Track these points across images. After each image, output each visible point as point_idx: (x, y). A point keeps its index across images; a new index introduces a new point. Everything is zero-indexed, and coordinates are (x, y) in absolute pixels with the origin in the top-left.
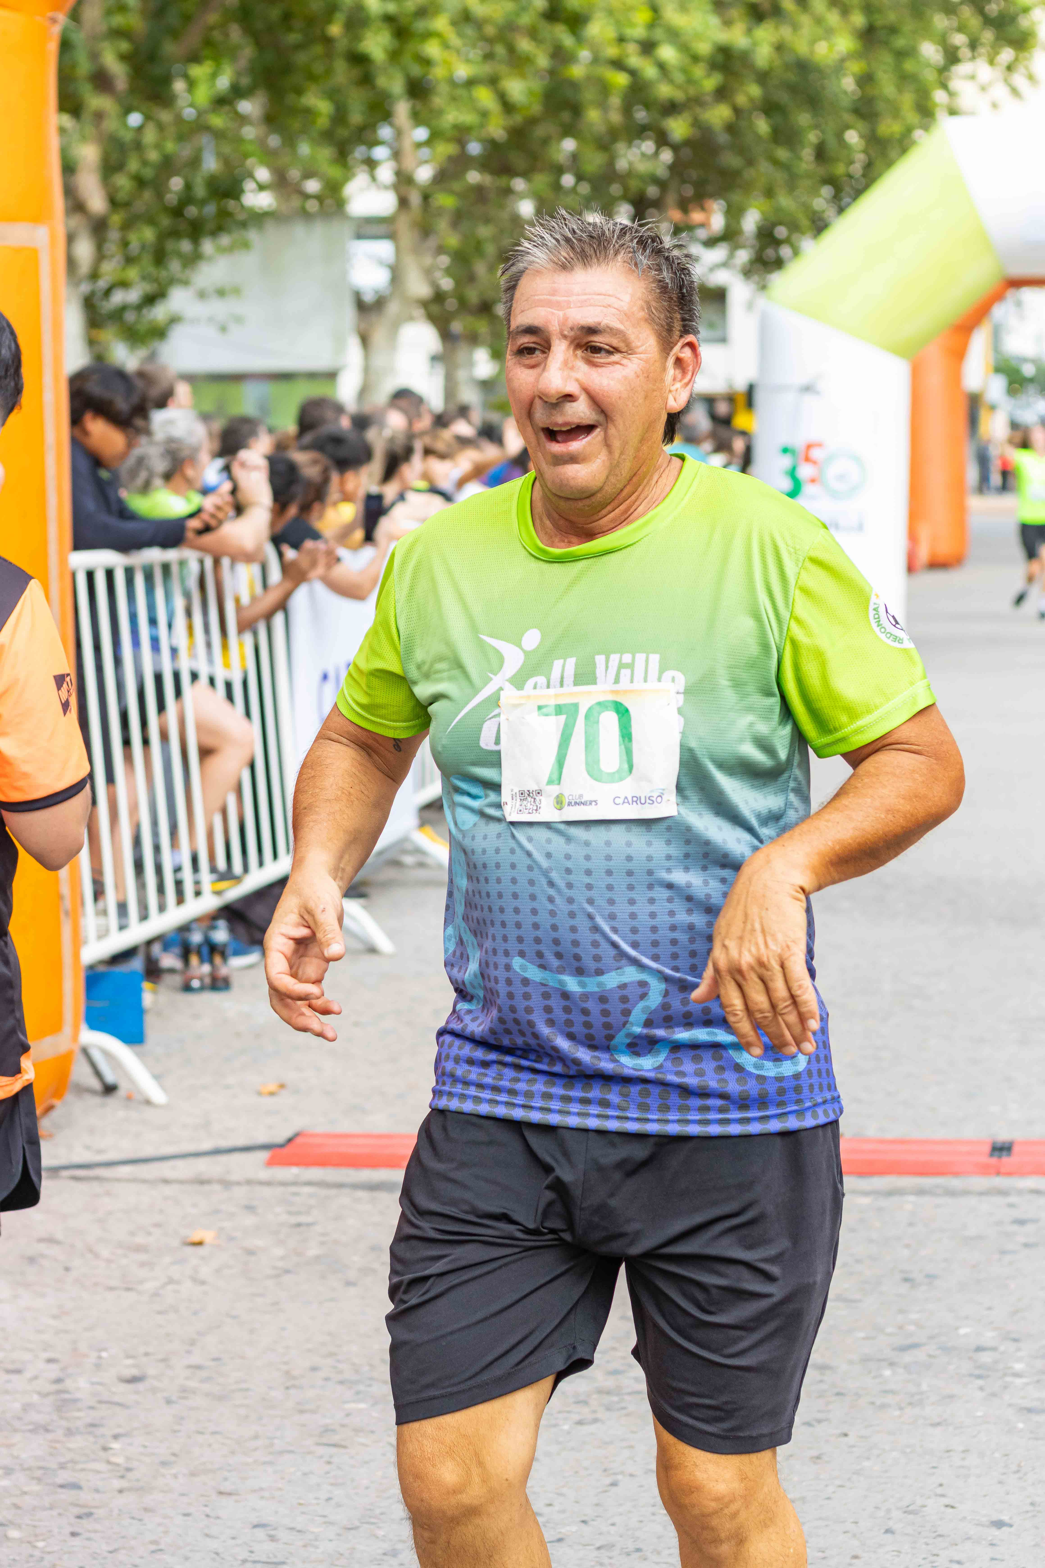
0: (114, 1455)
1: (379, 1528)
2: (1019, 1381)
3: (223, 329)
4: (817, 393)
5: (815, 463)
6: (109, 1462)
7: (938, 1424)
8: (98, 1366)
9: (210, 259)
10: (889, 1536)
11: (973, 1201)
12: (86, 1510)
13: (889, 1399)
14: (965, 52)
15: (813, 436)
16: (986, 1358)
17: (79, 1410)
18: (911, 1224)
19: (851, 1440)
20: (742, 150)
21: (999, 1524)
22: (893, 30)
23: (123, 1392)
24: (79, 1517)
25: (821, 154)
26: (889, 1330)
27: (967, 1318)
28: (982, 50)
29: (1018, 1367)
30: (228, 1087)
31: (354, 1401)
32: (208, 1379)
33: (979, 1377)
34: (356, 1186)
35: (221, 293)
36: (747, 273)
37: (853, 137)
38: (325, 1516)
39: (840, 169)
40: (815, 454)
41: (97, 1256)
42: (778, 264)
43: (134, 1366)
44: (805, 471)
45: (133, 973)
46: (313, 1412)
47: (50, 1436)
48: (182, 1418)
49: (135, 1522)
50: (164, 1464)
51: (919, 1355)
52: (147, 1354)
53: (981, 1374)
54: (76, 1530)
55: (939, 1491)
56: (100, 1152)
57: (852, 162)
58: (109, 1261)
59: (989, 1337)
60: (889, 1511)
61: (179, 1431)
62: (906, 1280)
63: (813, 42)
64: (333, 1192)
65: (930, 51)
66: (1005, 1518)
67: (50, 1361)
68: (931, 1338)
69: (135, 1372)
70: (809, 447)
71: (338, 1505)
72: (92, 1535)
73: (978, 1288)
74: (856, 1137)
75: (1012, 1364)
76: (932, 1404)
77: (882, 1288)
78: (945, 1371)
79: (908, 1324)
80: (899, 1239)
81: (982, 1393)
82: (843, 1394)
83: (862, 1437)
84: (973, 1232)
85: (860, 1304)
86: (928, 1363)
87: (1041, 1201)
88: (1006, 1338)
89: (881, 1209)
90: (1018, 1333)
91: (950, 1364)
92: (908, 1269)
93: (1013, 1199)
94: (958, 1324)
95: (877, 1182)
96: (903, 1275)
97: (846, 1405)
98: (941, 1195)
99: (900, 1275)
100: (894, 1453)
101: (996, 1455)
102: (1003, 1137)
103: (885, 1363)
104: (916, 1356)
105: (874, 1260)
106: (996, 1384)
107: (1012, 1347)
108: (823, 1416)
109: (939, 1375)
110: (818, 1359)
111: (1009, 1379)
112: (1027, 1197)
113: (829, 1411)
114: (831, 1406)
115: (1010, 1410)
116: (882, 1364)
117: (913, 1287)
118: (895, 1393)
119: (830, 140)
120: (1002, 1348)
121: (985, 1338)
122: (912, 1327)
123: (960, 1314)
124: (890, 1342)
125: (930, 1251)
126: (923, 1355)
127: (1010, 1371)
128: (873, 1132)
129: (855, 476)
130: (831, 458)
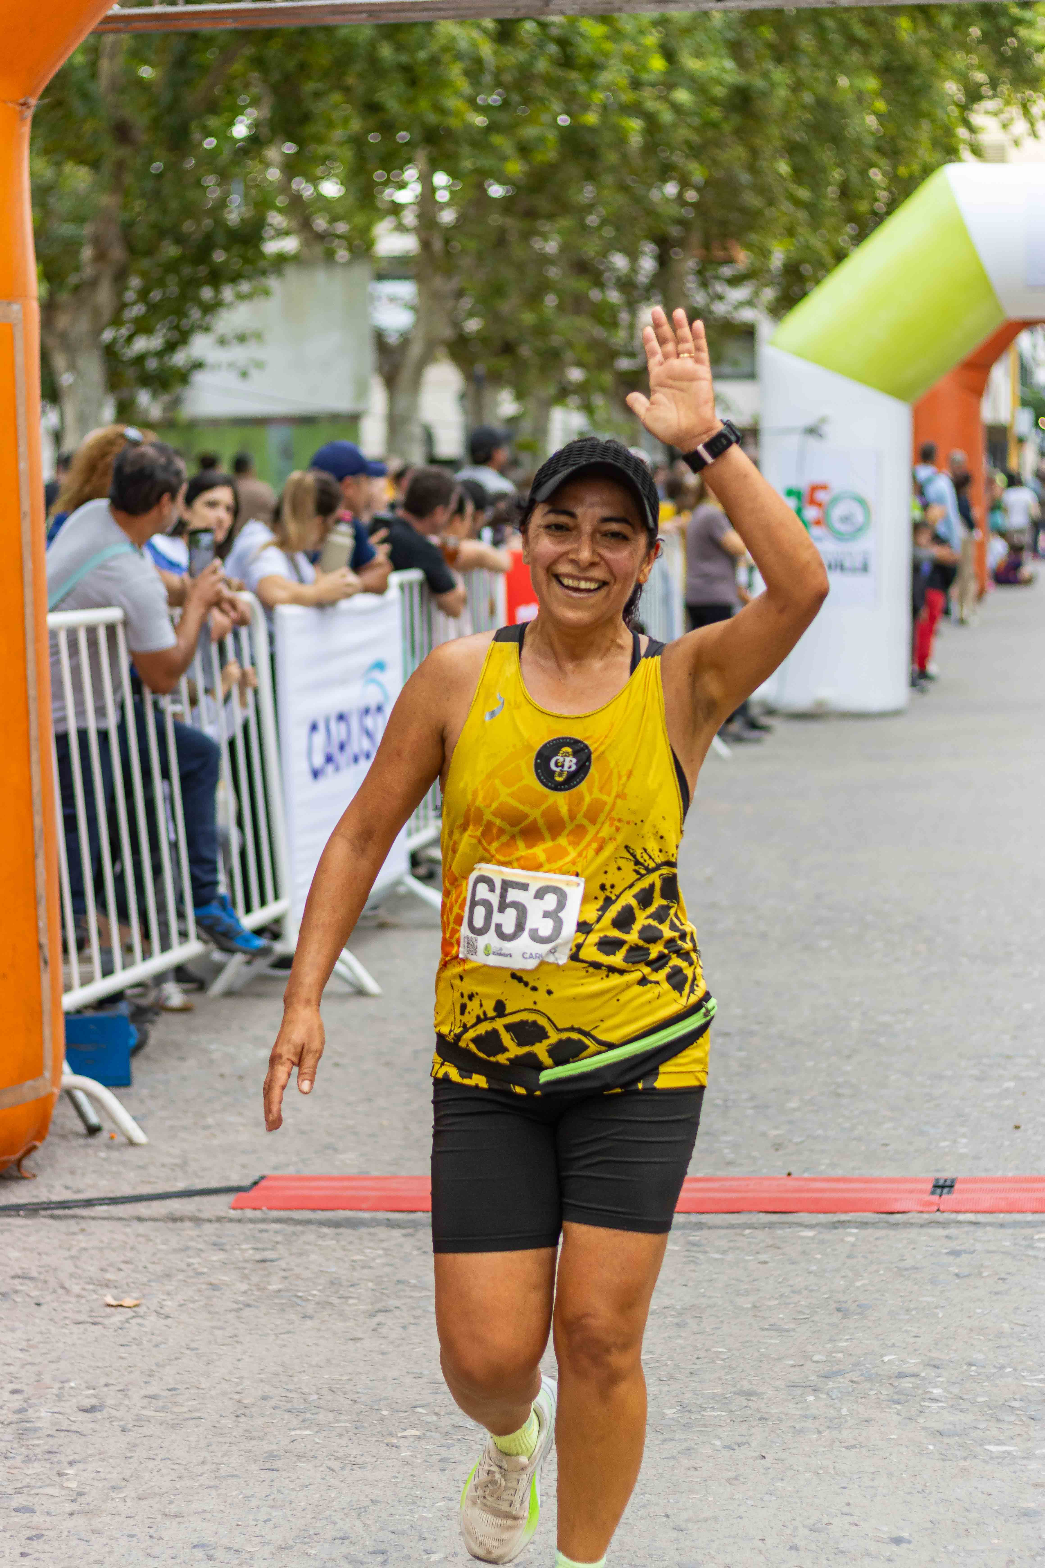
0: (67, 1480)
1: (312, 1547)
2: (935, 1406)
3: (244, 375)
4: (823, 437)
5: (819, 505)
6: (62, 1487)
7: (854, 1446)
8: (59, 1397)
9: (230, 305)
10: (793, 1552)
11: (913, 1233)
12: (37, 1532)
13: (809, 1424)
14: (986, 90)
15: (819, 479)
16: (907, 1384)
17: (39, 1438)
18: (849, 1257)
19: (767, 1463)
20: (763, 190)
21: (898, 1541)
22: (912, 69)
23: (82, 1421)
24: (30, 1539)
25: (845, 191)
26: (816, 1358)
27: (893, 1345)
28: (1002, 89)
29: (937, 1392)
30: (206, 1127)
31: (300, 1429)
32: (163, 1409)
33: (898, 1402)
34: (322, 1223)
35: (242, 338)
36: (773, 310)
37: (876, 175)
38: (262, 1537)
39: (864, 207)
40: (821, 496)
41: (67, 1291)
43: (94, 1396)
44: (812, 513)
45: (121, 1018)
46: (260, 1439)
47: (8, 1463)
48: (135, 1446)
49: (83, 1542)
50: (114, 1488)
51: (843, 1382)
52: (106, 1385)
53: (900, 1399)
54: (26, 1550)
55: (846, 1509)
56: (79, 1191)
57: (876, 199)
58: (79, 1296)
59: (913, 1363)
60: (796, 1528)
61: (131, 1457)
62: (839, 1310)
64: (300, 1228)
65: (952, 88)
66: (905, 1535)
67: (14, 1392)
68: (858, 1364)
69: (94, 1401)
70: (814, 489)
71: (276, 1526)
72: (42, 1556)
73: (907, 1317)
74: (806, 1175)
75: (930, 1390)
76: (850, 1428)
77: (816, 1318)
78: (866, 1396)
79: (836, 1352)
80: (837, 1270)
81: (899, 1417)
82: (766, 1419)
83: (779, 1460)
84: (909, 1263)
85: (792, 1333)
86: (850, 1389)
87: (979, 1233)
88: (928, 1365)
89: (822, 1242)
90: (940, 1359)
91: (871, 1389)
92: (843, 1299)
93: (952, 1231)
94: (884, 1352)
95: (822, 1218)
96: (837, 1305)
97: (767, 1429)
98: (883, 1228)
99: (835, 1305)
100: (807, 1474)
101: (904, 1475)
102: (947, 1174)
103: (809, 1389)
104: (840, 1383)
105: (811, 1291)
106: (913, 1409)
107: (933, 1373)
108: (744, 1439)
109: (860, 1400)
110: (746, 1386)
111: (926, 1404)
112: (966, 1229)
113: (750, 1435)
114: (753, 1430)
115: (923, 1433)
116: (806, 1390)
117: (845, 1317)
118: (815, 1418)
119: (855, 178)
120: (923, 1374)
121: (908, 1365)
122: (840, 1355)
123: (887, 1342)
124: (817, 1369)
125: (866, 1281)
126: (846, 1382)
127: (928, 1396)
128: (824, 1168)
129: (859, 517)
130: (835, 500)
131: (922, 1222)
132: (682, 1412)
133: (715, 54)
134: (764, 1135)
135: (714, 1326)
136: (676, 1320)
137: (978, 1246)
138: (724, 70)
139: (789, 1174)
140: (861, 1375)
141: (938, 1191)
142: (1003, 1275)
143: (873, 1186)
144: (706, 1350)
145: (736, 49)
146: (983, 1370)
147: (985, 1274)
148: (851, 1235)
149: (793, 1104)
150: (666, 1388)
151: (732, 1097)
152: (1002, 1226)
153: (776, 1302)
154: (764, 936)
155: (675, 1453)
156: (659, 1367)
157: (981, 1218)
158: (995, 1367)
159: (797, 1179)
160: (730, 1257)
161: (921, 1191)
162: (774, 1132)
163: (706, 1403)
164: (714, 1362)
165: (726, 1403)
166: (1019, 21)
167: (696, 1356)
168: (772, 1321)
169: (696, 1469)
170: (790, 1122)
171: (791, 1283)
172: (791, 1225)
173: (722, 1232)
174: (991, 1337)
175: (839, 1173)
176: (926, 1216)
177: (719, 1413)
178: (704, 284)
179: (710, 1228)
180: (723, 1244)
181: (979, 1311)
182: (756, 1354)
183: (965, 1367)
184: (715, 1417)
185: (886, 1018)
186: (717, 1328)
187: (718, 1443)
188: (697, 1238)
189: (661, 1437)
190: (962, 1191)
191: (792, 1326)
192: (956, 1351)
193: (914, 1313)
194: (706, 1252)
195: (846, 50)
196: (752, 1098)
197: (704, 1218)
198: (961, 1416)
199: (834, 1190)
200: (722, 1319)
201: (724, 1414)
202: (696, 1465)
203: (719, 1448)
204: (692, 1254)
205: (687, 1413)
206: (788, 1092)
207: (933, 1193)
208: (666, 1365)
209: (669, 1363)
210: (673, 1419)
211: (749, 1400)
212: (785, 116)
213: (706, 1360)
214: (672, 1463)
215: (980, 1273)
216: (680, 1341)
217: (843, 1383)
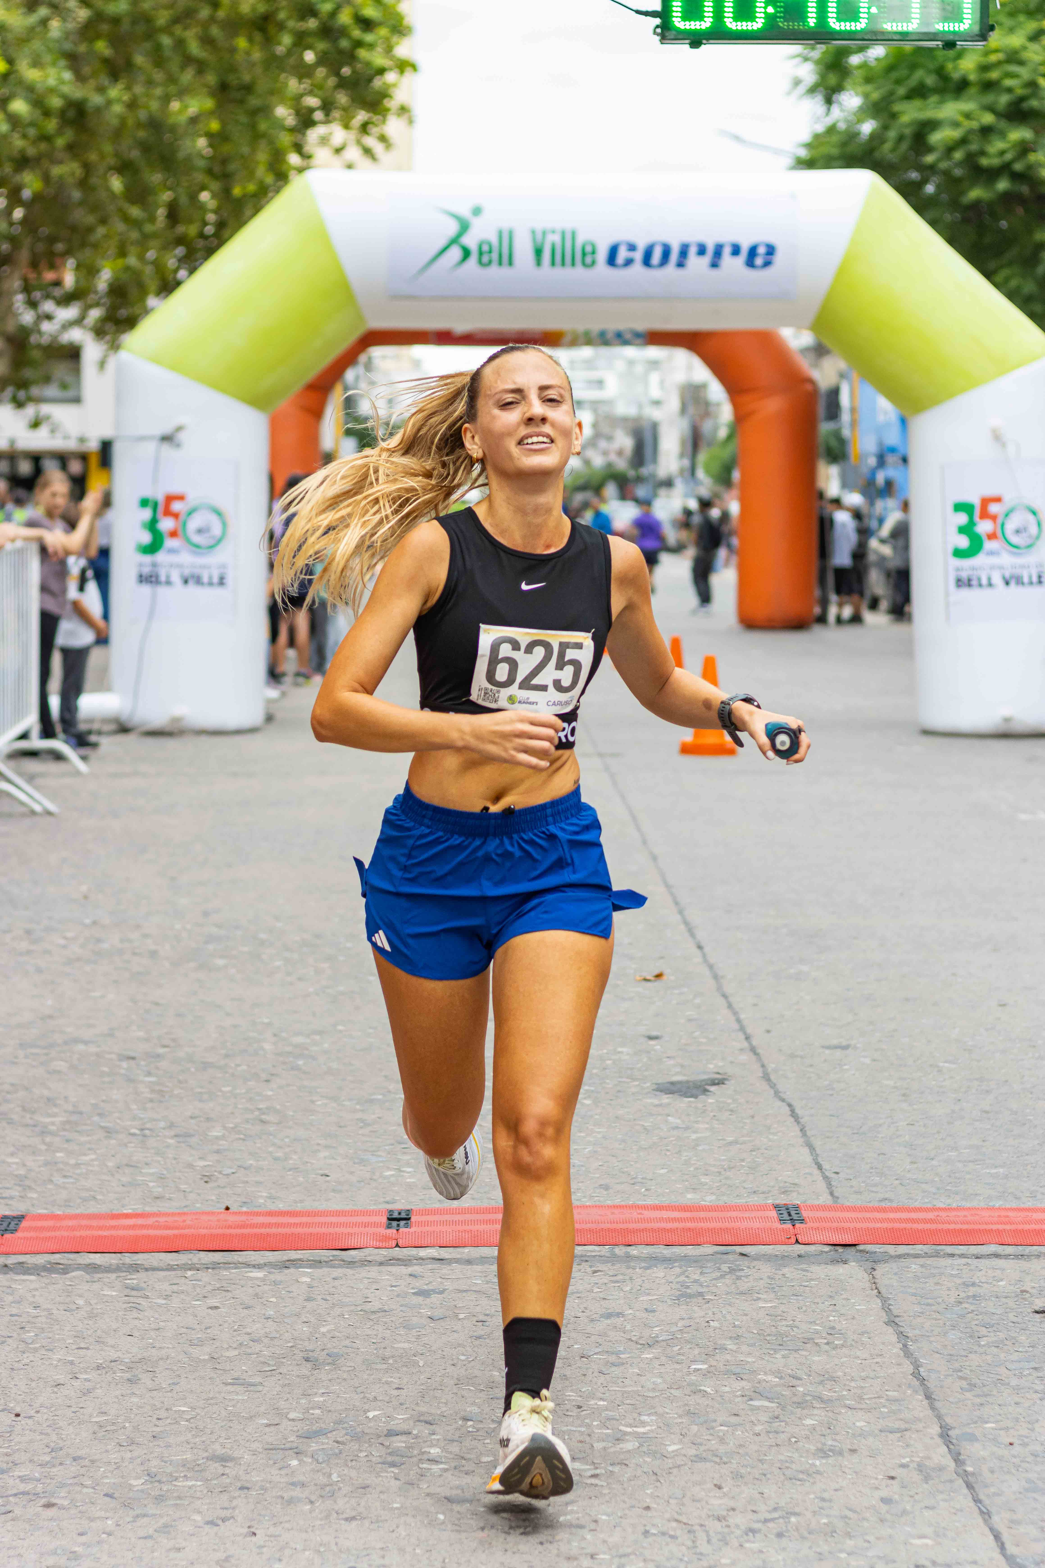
2: (435, 1468)
4: (178, 446)
7: (354, 1518)
11: (373, 1272)
13: (297, 1492)
14: (318, 115)
15: (175, 488)
16: (399, 1443)
18: (308, 1299)
19: (259, 1539)
20: (95, 208)
22: (248, 89)
25: (173, 215)
26: (292, 1415)
27: (375, 1399)
28: (336, 114)
29: (434, 1451)
33: (393, 1465)
36: (99, 332)
37: (206, 197)
39: (192, 230)
42: (130, 323)
44: (166, 524)
51: (327, 1442)
53: (394, 1460)
57: (205, 224)
59: (400, 1419)
62: (307, 1360)
63: (166, 99)
65: (283, 112)
68: (340, 1422)
70: (170, 499)
73: (385, 1366)
74: (244, 1209)
75: (427, 1450)
76: (345, 1496)
77: (283, 1370)
78: (354, 1459)
79: (313, 1408)
80: (298, 1315)
81: (398, 1482)
82: (248, 1489)
83: (271, 1536)
84: (376, 1305)
85: (260, 1388)
86: (337, 1451)
87: (445, 1270)
88: (419, 1421)
89: (275, 1283)
90: (431, 1414)
91: (361, 1451)
92: (311, 1347)
93: (416, 1269)
94: (366, 1407)
95: (271, 1256)
96: (305, 1355)
97: (251, 1500)
98: (340, 1266)
99: (302, 1354)
100: (307, 1553)
101: (418, 1551)
102: (400, 1205)
103: (290, 1452)
104: (323, 1444)
105: (272, 1339)
106: (412, 1472)
107: (426, 1430)
108: (227, 1513)
109: (350, 1464)
110: (220, 1451)
111: (424, 1466)
112: (430, 1266)
113: (234, 1508)
114: (235, 1503)
115: (428, 1500)
116: (287, 1453)
117: (316, 1367)
118: (303, 1485)
119: (184, 200)
120: (415, 1432)
121: (396, 1422)
122: (317, 1412)
123: (367, 1395)
124: (295, 1429)
125: (332, 1327)
126: (331, 1442)
127: (425, 1457)
128: (262, 1202)
129: (217, 530)
130: (191, 512)
131: (379, 1259)
132: (152, 1482)
133: (54, 64)
134: (190, 1166)
135: (171, 1382)
136: (127, 1375)
137: (448, 1284)
138: (62, 82)
139: (227, 1209)
140: (346, 1434)
141: (395, 1223)
142: (482, 1318)
143: (317, 1219)
144: (167, 1409)
145: (73, 60)
146: (481, 1426)
147: (461, 1316)
148: (305, 1276)
149: (216, 1132)
150: (129, 1455)
151: (148, 1126)
152: (469, 1262)
153: (236, 1352)
154: (153, 954)
155: (151, 1531)
156: (116, 1431)
157: (444, 1253)
158: (493, 1421)
159: (235, 1213)
160: (175, 1302)
161: (376, 1225)
162: (202, 1163)
163: (176, 1472)
164: (177, 1423)
165: (201, 1471)
166: (359, 44)
167: (155, 1417)
168: (236, 1375)
169: (179, 1550)
170: (218, 1152)
171: (248, 1330)
172: (237, 1265)
173: (162, 1274)
174: (482, 1387)
175: (281, 1206)
176: (383, 1252)
177: (193, 1483)
178: (33, 304)
179: (147, 1270)
180: (165, 1287)
181: (463, 1358)
182: (224, 1413)
183: (460, 1422)
184: (190, 1487)
185: (300, 1040)
186: (173, 1384)
187: (198, 1518)
188: (135, 1282)
189: (132, 1513)
190: (420, 1224)
191: (258, 1379)
192: (446, 1404)
193: (391, 1361)
194: (147, 1297)
195: (183, 68)
196: (172, 1126)
197: (140, 1258)
198: (467, 1479)
199: (278, 1225)
200: (178, 1373)
201: (199, 1483)
202: (177, 1546)
203: (201, 1524)
204: (132, 1299)
205: (156, 1484)
206: (208, 1119)
207: (389, 1227)
208: (124, 1427)
209: (127, 1425)
210: (142, 1491)
211: (225, 1466)
212: (118, 133)
213: (169, 1421)
214: (150, 1543)
215: (456, 1315)
216: (135, 1400)
217: (327, 1444)
